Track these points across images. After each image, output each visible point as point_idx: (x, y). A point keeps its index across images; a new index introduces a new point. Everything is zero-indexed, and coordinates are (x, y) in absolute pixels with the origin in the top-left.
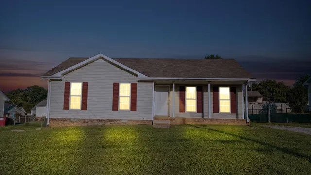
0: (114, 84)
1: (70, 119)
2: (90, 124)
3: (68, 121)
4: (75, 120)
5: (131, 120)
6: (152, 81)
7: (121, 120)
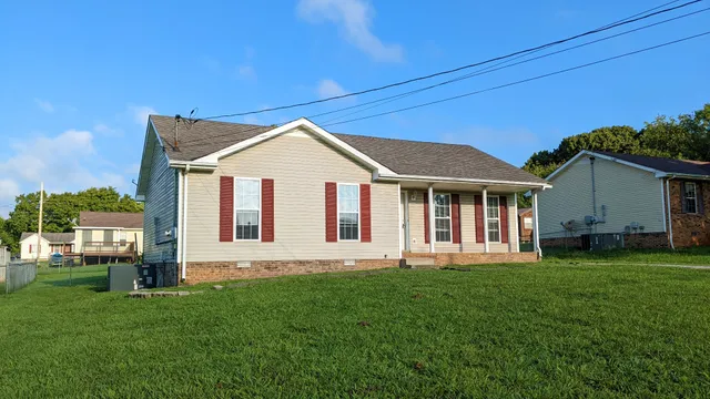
0: (327, 184)
1: (235, 263)
2: (280, 273)
3: (231, 267)
4: (248, 265)
5: (361, 261)
6: (396, 183)
7: (343, 261)
